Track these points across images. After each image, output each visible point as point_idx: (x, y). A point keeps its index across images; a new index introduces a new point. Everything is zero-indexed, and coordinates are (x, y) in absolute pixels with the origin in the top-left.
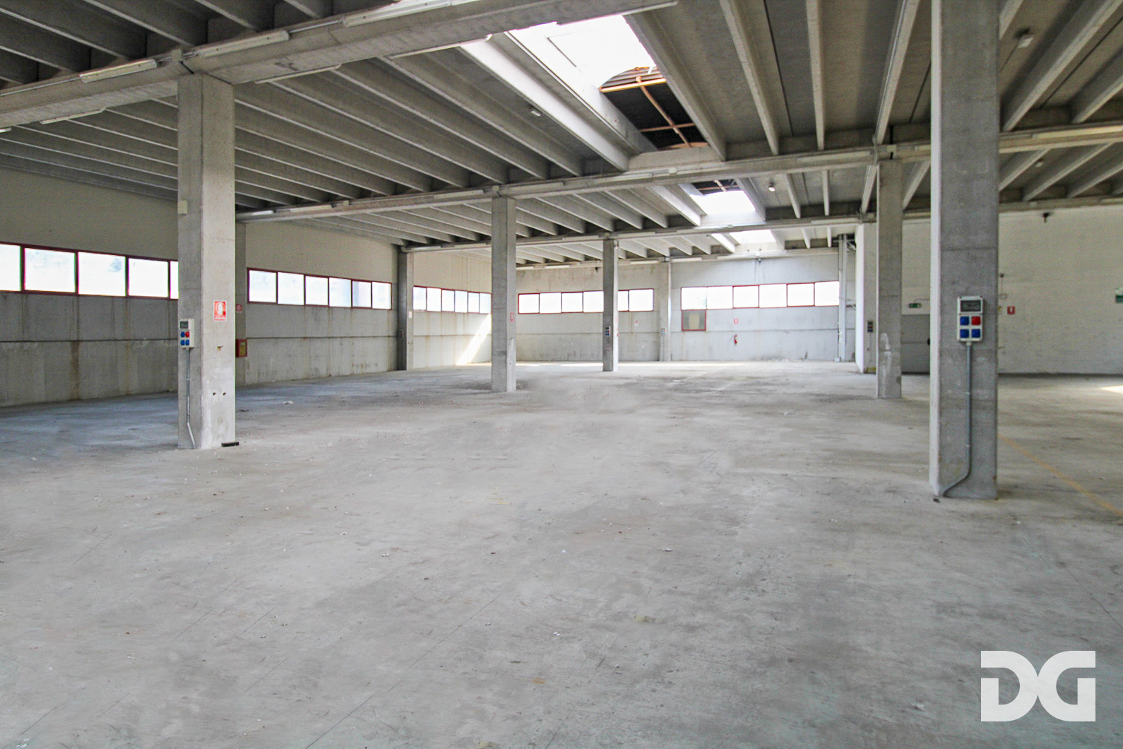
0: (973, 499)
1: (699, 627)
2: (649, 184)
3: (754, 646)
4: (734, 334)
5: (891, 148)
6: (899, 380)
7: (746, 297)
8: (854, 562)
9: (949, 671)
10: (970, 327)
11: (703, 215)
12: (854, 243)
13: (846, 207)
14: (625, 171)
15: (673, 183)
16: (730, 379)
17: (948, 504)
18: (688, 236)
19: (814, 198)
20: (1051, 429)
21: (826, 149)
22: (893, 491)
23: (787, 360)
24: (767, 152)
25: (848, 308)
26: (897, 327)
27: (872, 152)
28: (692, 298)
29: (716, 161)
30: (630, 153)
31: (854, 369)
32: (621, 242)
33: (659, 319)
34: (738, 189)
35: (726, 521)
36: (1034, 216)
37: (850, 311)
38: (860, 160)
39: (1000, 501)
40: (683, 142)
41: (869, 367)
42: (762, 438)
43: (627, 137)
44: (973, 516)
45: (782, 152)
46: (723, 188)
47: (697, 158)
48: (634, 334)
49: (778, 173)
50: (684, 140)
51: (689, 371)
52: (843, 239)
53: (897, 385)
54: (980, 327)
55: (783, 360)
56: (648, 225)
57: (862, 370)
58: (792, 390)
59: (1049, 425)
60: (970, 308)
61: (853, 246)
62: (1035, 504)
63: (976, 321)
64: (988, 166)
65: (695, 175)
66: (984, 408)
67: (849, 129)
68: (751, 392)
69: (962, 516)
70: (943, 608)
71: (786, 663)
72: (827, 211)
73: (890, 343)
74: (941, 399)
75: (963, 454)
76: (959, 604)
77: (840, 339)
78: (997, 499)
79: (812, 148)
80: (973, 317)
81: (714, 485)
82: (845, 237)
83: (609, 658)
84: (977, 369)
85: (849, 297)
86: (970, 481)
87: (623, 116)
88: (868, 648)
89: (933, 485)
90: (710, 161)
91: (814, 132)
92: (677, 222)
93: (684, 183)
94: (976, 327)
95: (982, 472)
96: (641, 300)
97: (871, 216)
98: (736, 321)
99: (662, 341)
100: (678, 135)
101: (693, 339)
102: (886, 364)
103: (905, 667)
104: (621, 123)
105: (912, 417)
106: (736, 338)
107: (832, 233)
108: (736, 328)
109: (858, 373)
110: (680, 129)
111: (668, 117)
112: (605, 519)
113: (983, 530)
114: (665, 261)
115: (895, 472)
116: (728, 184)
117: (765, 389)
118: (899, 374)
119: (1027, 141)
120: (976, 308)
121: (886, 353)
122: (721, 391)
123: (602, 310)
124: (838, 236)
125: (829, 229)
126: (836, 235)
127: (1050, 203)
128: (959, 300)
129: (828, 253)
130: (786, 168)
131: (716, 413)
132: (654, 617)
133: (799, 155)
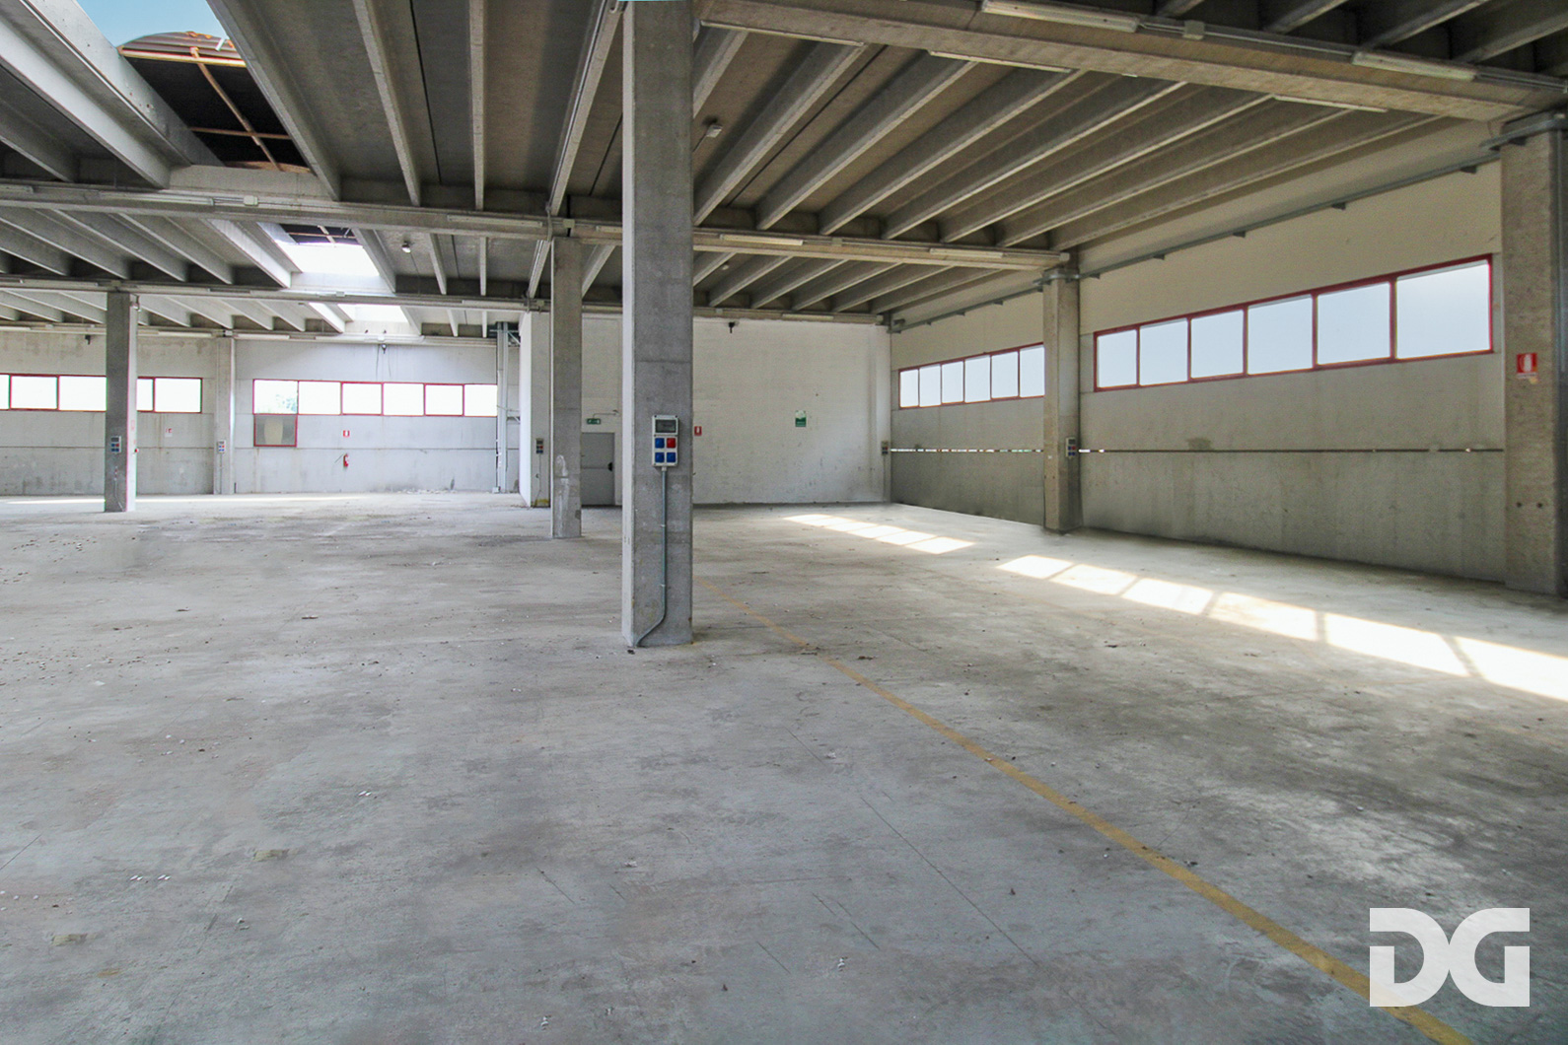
0: (668, 645)
1: (356, 846)
2: (205, 215)
3: (435, 851)
4: (344, 453)
5: (569, 223)
6: (578, 514)
7: (362, 399)
8: (547, 733)
9: (658, 822)
10: (666, 451)
11: (295, 273)
12: (517, 335)
13: (507, 288)
14: (162, 188)
15: (250, 220)
16: (342, 519)
17: (643, 655)
18: (267, 300)
19: (466, 270)
20: (741, 564)
21: (485, 209)
22: (581, 647)
23: (425, 491)
24: (402, 198)
25: (509, 421)
26: (576, 448)
27: (546, 224)
28: (271, 396)
29: (323, 197)
30: (172, 162)
31: (519, 503)
32: (143, 298)
33: (212, 427)
34: (355, 241)
35: (370, 711)
36: (719, 324)
37: (512, 425)
38: (529, 231)
39: (696, 644)
40: (268, 160)
41: (539, 499)
42: (404, 599)
43: (167, 134)
44: (670, 663)
45: (425, 203)
46: (330, 237)
47: (293, 188)
48: (163, 452)
49: (419, 231)
50: (269, 157)
51: (269, 508)
52: (502, 328)
53: (577, 520)
54: (675, 450)
55: (419, 491)
56: (195, 277)
57: (529, 504)
58: (438, 532)
59: (738, 560)
60: (666, 428)
61: (515, 339)
62: (729, 643)
63: (672, 444)
64: (681, 269)
65: (289, 213)
66: (679, 542)
67: (515, 188)
68: (378, 537)
69: (659, 665)
70: (648, 763)
71: (480, 858)
72: (483, 291)
73: (568, 468)
74: (635, 533)
75: (659, 596)
76: (663, 756)
77: (499, 462)
78: (692, 643)
79: (467, 205)
80: (668, 439)
81: (344, 668)
82: (506, 327)
83: (224, 914)
84: (672, 497)
85: (510, 407)
86: (665, 625)
87: (160, 99)
88: (573, 820)
89: (627, 635)
90: (315, 197)
91: (471, 185)
92: (249, 277)
93: (266, 222)
94: (671, 450)
95: (677, 615)
96: (180, 395)
97: (541, 303)
98: (346, 434)
99: (218, 461)
100: (259, 147)
101: (272, 459)
102: (562, 494)
103: (614, 829)
104: (157, 109)
105: (597, 559)
106: (347, 459)
107: (488, 319)
108: (347, 443)
109: (524, 507)
110: (263, 140)
111: (243, 118)
112: (168, 736)
113: (681, 677)
114: (224, 336)
115: (582, 625)
116: (340, 234)
117: (399, 532)
118: (579, 506)
119: (715, 241)
120: (670, 429)
121: (563, 480)
122: (330, 537)
123: (104, 408)
124: (497, 323)
125: (485, 313)
126: (493, 322)
127: (735, 312)
128: (654, 420)
129: (482, 346)
130: (433, 227)
131: (328, 568)
132: (284, 848)
133: (448, 211)
